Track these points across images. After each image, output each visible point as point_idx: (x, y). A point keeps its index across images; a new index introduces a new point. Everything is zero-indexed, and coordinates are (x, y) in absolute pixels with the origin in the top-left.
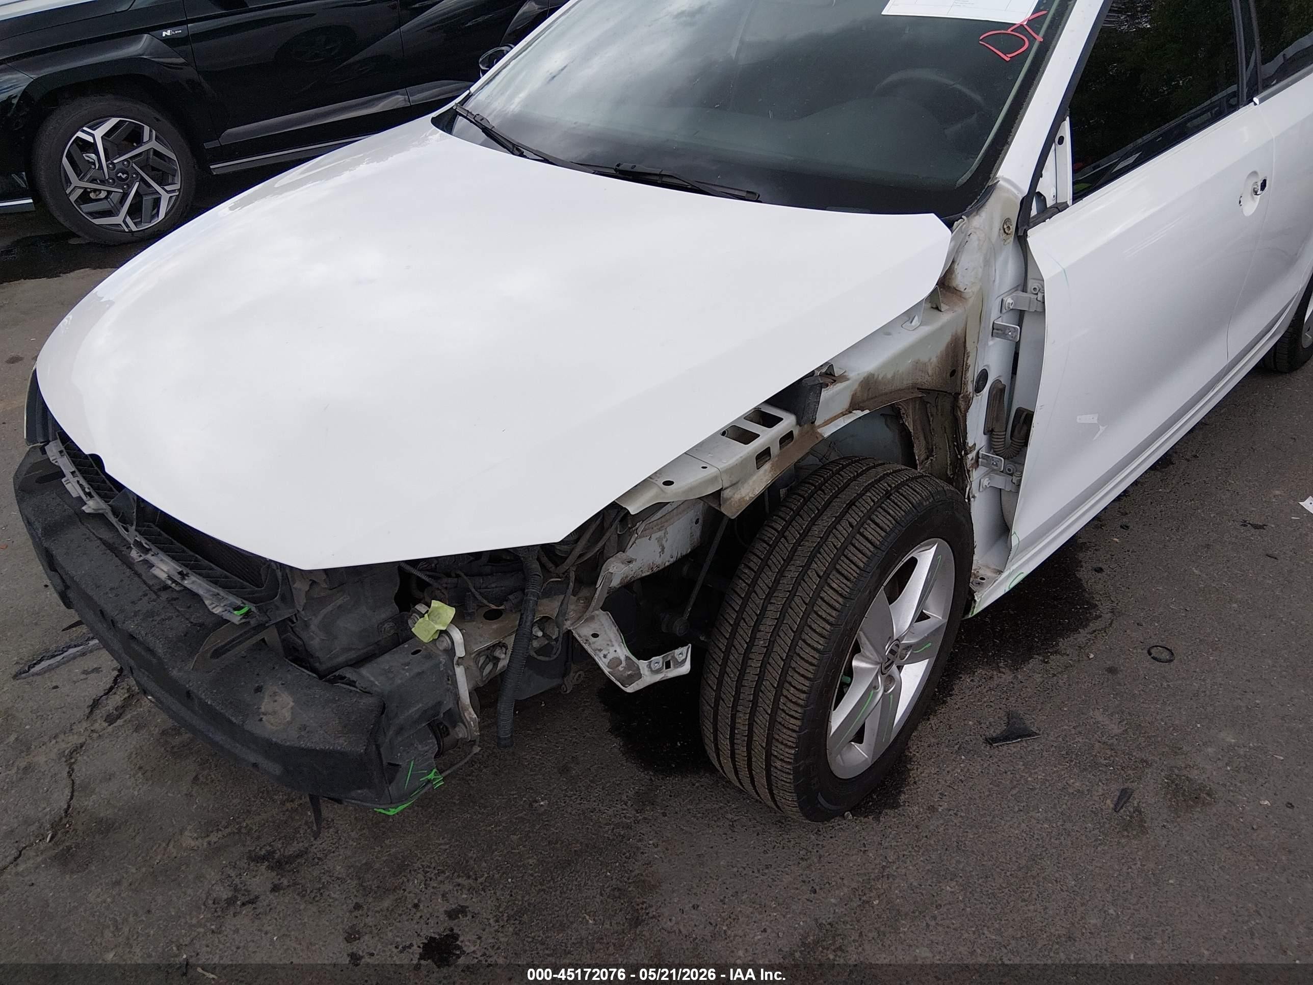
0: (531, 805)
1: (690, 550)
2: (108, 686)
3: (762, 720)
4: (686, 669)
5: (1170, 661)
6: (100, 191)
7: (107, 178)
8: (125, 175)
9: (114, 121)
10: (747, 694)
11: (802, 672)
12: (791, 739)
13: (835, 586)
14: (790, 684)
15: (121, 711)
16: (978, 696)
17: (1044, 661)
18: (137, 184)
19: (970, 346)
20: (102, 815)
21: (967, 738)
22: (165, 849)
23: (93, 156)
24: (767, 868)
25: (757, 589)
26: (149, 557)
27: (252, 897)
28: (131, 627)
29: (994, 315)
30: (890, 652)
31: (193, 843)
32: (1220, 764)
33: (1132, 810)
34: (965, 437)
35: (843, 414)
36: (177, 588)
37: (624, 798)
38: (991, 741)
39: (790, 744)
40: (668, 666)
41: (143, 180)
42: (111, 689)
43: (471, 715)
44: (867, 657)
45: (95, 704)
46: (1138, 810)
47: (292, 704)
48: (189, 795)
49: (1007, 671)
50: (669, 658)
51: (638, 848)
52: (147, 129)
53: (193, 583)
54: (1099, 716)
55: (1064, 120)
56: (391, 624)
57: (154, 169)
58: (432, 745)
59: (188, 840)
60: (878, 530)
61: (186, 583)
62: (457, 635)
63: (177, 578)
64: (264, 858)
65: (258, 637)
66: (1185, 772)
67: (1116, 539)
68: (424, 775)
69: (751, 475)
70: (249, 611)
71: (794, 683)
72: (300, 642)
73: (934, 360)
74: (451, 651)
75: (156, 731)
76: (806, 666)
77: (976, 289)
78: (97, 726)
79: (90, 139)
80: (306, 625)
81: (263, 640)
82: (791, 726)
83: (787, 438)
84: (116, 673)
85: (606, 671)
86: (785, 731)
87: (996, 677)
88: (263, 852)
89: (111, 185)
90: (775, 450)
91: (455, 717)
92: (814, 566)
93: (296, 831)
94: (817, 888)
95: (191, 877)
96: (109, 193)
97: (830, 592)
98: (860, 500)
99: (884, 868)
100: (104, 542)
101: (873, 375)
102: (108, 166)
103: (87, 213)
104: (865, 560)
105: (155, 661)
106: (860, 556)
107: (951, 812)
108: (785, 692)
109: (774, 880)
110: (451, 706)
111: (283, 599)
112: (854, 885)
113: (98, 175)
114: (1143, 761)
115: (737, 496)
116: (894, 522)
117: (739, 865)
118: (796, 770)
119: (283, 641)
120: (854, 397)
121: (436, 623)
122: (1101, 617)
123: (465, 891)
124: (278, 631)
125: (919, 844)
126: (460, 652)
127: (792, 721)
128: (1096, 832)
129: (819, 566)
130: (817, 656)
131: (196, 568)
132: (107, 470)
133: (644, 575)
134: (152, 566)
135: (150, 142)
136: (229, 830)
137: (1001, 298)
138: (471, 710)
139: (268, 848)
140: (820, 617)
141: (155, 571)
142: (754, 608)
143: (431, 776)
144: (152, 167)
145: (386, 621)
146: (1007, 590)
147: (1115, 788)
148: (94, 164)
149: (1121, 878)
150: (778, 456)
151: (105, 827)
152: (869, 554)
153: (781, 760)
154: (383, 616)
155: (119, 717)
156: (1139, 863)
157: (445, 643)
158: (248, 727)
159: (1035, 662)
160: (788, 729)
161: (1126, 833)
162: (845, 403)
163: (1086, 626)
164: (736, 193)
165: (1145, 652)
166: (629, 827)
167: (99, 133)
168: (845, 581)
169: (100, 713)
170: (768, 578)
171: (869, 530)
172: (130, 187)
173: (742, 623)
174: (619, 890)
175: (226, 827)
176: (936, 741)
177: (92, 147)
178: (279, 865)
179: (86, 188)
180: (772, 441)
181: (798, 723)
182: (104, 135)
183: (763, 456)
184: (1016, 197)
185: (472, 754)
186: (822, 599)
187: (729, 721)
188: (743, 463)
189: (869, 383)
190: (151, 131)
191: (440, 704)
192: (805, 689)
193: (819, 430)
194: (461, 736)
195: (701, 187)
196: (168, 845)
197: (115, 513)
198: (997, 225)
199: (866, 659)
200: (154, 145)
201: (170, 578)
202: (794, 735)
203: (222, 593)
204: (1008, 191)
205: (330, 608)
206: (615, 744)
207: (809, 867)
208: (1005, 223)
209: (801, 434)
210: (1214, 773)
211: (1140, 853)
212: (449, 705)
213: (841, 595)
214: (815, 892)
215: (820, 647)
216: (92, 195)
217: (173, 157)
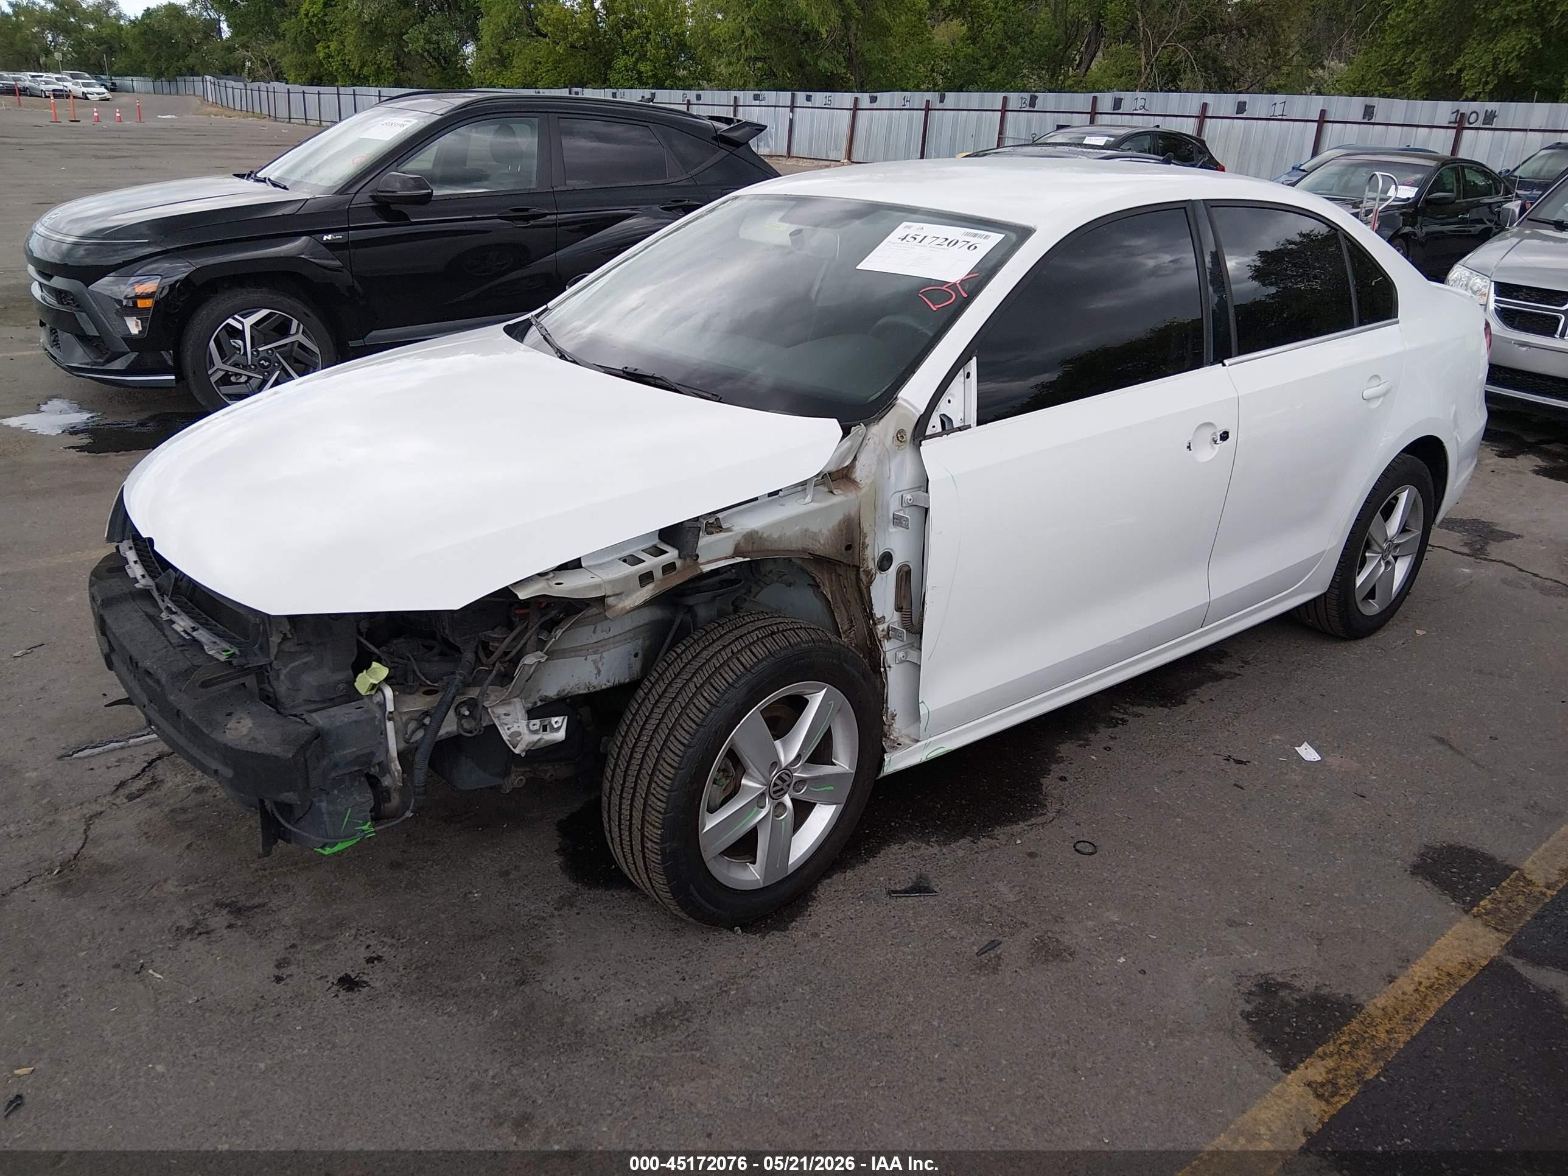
0: (466, 895)
1: (627, 680)
2: (136, 773)
3: (639, 803)
4: (561, 735)
5: (1091, 854)
6: (241, 375)
7: (250, 363)
8: (267, 364)
9: (264, 312)
10: (630, 784)
11: (669, 761)
12: (658, 820)
13: (705, 694)
14: (660, 771)
15: (141, 792)
16: (899, 861)
17: (973, 841)
18: (278, 372)
19: (866, 527)
20: (105, 861)
21: (872, 889)
22: (149, 891)
23: (240, 342)
24: (651, 959)
25: (651, 697)
26: (174, 617)
27: (210, 929)
28: (148, 664)
29: (894, 507)
30: (778, 778)
31: (173, 890)
32: (1094, 934)
33: (993, 956)
34: (871, 609)
35: (726, 558)
36: (188, 637)
37: (549, 899)
38: (891, 893)
39: (657, 824)
40: (545, 729)
41: (284, 369)
42: (139, 775)
43: (396, 766)
44: (754, 778)
45: (122, 784)
46: (999, 957)
47: (250, 725)
48: (180, 856)
49: (936, 845)
50: (546, 723)
51: (545, 934)
52: (295, 322)
53: (202, 635)
54: (1003, 888)
55: (971, 359)
56: (345, 685)
57: (297, 361)
58: (367, 798)
59: (170, 887)
60: (752, 657)
61: (195, 634)
62: (388, 692)
63: (189, 630)
64: (227, 905)
65: (241, 680)
66: (1058, 936)
67: (1093, 757)
68: (358, 825)
69: (634, 591)
70: (234, 654)
71: (663, 771)
72: (272, 690)
73: (825, 531)
74: (383, 705)
75: (167, 810)
76: (673, 756)
77: (869, 481)
78: (118, 801)
79: (239, 326)
80: (278, 672)
81: (244, 684)
82: (658, 808)
83: (669, 568)
84: (146, 764)
85: (505, 738)
86: (653, 812)
87: (922, 849)
88: (229, 901)
89: (254, 371)
90: (658, 574)
91: (384, 768)
92: (695, 679)
93: (261, 890)
94: (687, 978)
95: (164, 911)
96: (250, 378)
97: (701, 699)
98: (748, 636)
99: (752, 970)
100: (146, 614)
101: (757, 532)
102: (252, 354)
103: (224, 395)
104: (734, 677)
105: (159, 689)
106: (731, 674)
107: (831, 939)
108: (656, 779)
109: (652, 968)
110: (382, 759)
111: (261, 648)
112: (721, 979)
113: (242, 360)
114: (1023, 923)
115: (621, 605)
116: (767, 653)
117: (627, 955)
118: (663, 850)
119: (261, 689)
120: (737, 547)
121: (371, 677)
122: (1045, 814)
123: (387, 947)
124: (257, 680)
125: (791, 958)
126: (390, 707)
127: (659, 803)
128: (952, 967)
129: (698, 680)
130: (682, 748)
131: (205, 625)
132: (156, 548)
133: (580, 692)
134: (174, 623)
135: (297, 335)
136: (205, 884)
137: (901, 493)
138: (397, 762)
139: (234, 899)
140: (690, 718)
141: (175, 626)
142: (645, 710)
143: (365, 827)
144: (295, 358)
145: (340, 682)
146: (924, 759)
147: (985, 940)
148: (239, 349)
149: (956, 1002)
150: (661, 580)
151: (105, 870)
152: (738, 673)
153: (651, 841)
154: (340, 678)
155: (139, 796)
156: (978, 993)
157: (378, 698)
158: (213, 736)
159: (965, 842)
160: (656, 810)
161: (978, 971)
162: (730, 550)
163: (1027, 820)
164: (705, 394)
165: (1072, 845)
166: (544, 919)
167: (249, 321)
168: (714, 692)
169: (123, 792)
170: (660, 688)
171: (745, 656)
172: (271, 374)
173: (635, 724)
174: (516, 959)
175: (204, 881)
176: (843, 888)
177: (240, 334)
178: (237, 910)
179: (227, 371)
180: (656, 566)
181: (664, 805)
182: (254, 324)
183: (646, 578)
184: (914, 414)
185: (404, 817)
186: (694, 704)
187: (617, 808)
188: (626, 579)
189: (751, 537)
190: (299, 325)
191: (372, 754)
192: (670, 776)
193: (701, 567)
194: (386, 783)
195: (678, 388)
196: (152, 888)
197: (158, 589)
198: (892, 433)
199: (753, 778)
200: (300, 338)
201: (185, 632)
202: (660, 816)
203: (218, 640)
204: (906, 408)
205: (297, 663)
206: (557, 860)
207: (687, 963)
208: (899, 432)
209: (684, 568)
210: (1085, 940)
211: (983, 987)
212: (380, 757)
213: (709, 702)
214: (684, 980)
215: (685, 741)
216: (233, 379)
217: (316, 350)
